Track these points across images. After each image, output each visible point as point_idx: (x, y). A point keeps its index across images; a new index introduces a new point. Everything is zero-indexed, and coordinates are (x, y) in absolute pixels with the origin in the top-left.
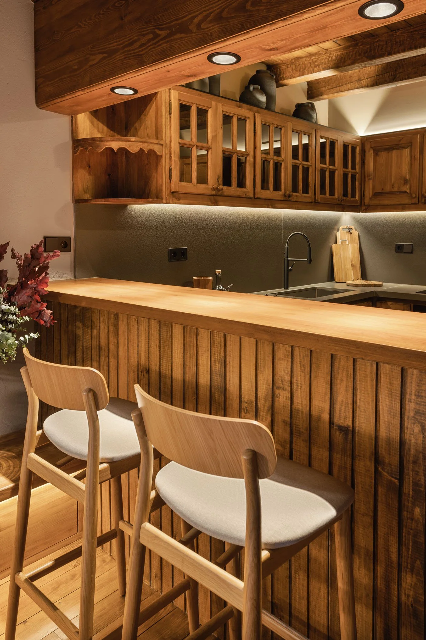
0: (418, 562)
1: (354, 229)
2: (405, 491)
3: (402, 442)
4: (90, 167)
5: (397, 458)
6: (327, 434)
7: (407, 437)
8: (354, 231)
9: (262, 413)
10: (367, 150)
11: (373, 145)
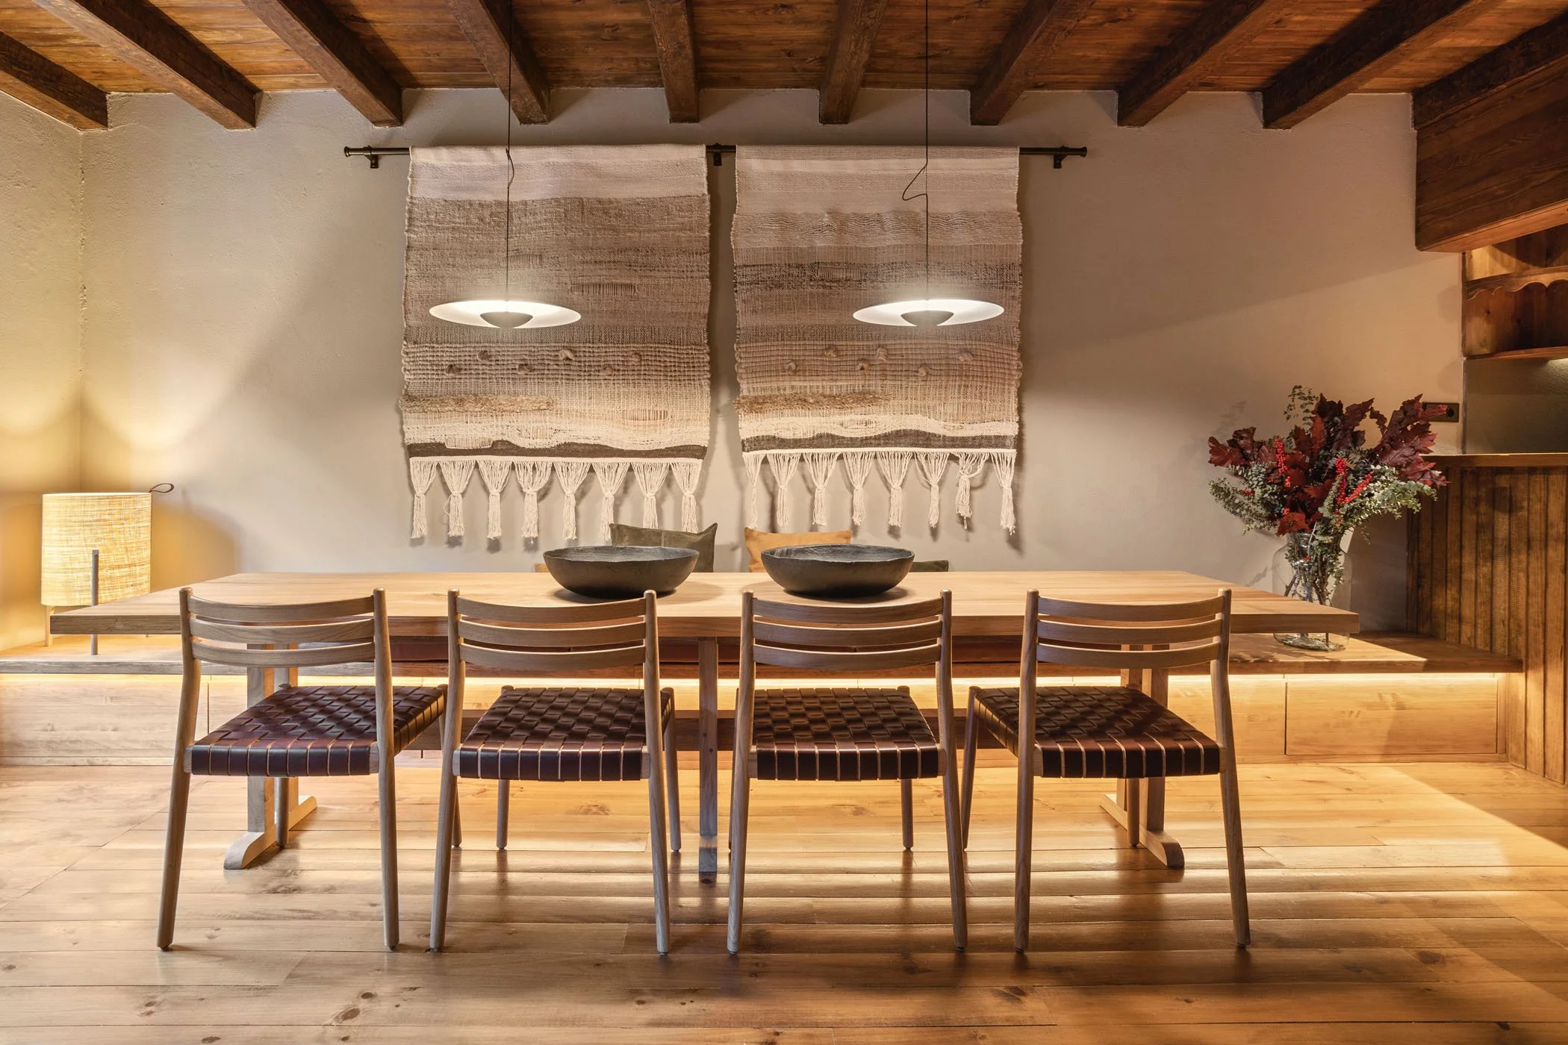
4: (1488, 312)
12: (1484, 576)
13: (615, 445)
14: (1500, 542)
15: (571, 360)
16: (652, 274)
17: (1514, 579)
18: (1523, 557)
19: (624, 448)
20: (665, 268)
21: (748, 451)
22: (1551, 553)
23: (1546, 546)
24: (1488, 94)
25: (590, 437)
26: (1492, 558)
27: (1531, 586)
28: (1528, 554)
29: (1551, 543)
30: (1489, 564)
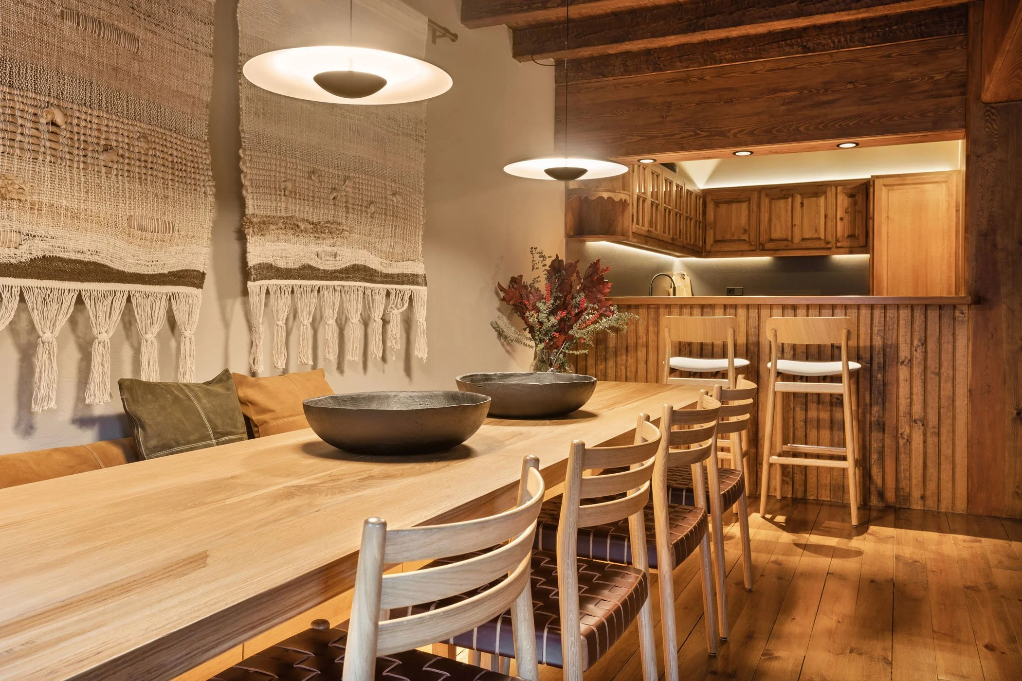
0: (880, 399)
1: (686, 275)
2: (873, 368)
3: (871, 347)
5: (869, 354)
6: (830, 352)
7: (874, 343)
8: (686, 277)
9: (786, 351)
10: (708, 202)
11: (714, 198)
12: (601, 370)
13: (117, 265)
14: (610, 349)
15: (58, 126)
16: (156, 29)
17: (619, 371)
18: (624, 357)
19: (126, 270)
20: (171, 28)
21: (254, 281)
22: (639, 354)
23: (636, 350)
24: (602, 79)
25: (85, 250)
26: (606, 359)
27: (628, 373)
28: (627, 356)
29: (639, 348)
30: (604, 363)
